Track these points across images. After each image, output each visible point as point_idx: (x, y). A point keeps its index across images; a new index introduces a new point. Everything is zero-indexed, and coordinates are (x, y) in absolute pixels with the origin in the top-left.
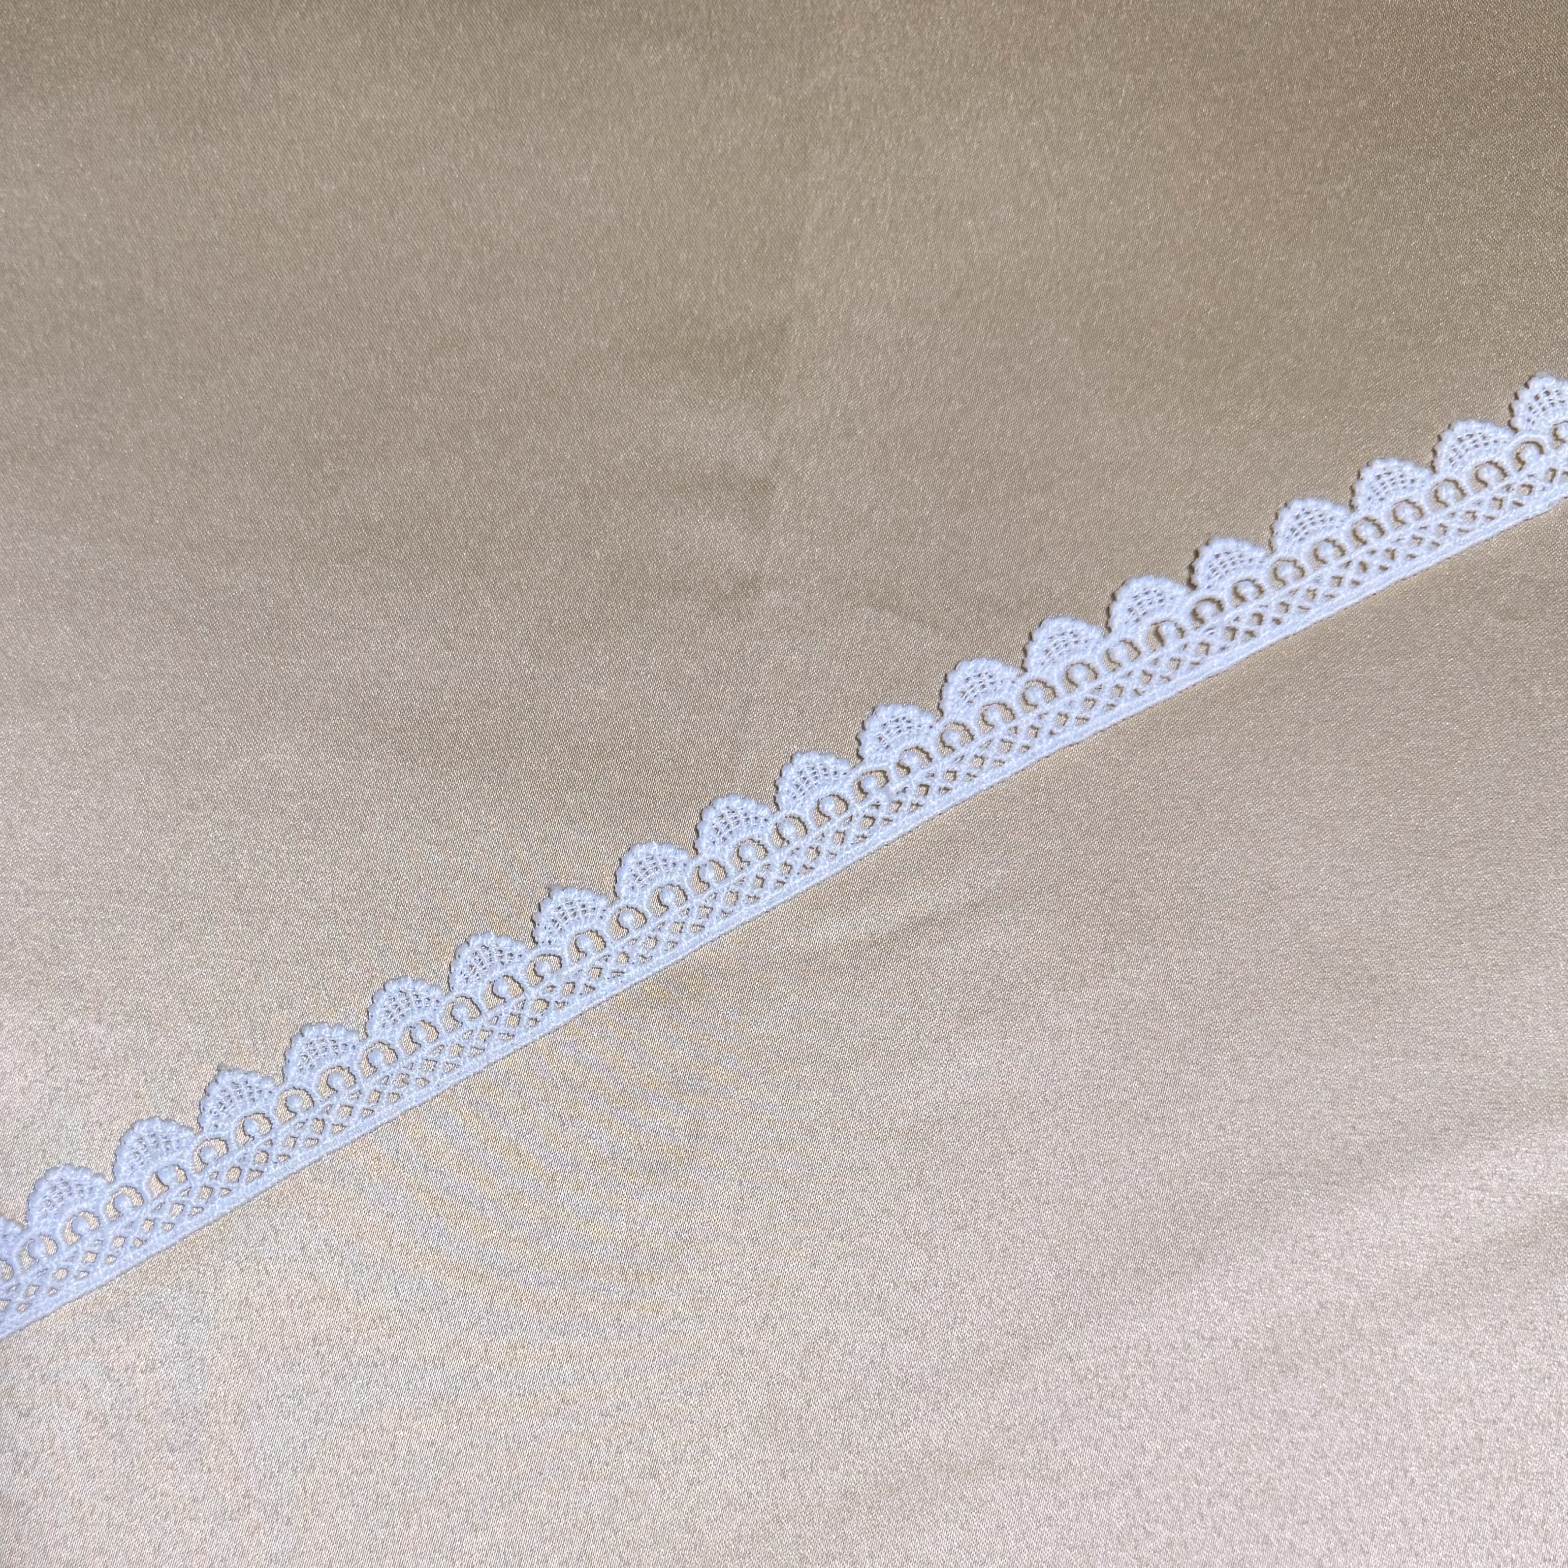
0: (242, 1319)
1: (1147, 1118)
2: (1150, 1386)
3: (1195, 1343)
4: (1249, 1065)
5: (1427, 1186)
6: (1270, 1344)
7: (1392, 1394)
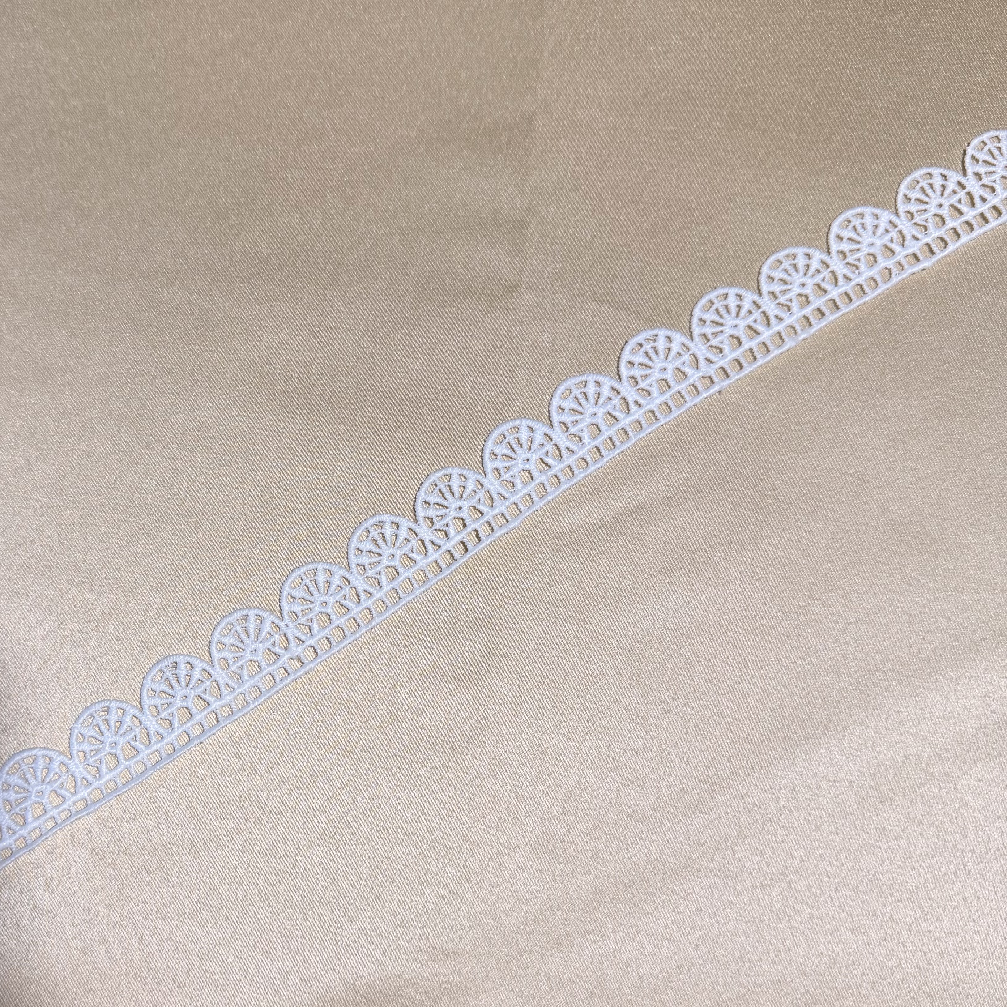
0: (192, 785)
1: (787, 636)
2: (795, 813)
3: (823, 784)
4: (854, 599)
5: (973, 676)
6: (872, 783)
7: (954, 815)
